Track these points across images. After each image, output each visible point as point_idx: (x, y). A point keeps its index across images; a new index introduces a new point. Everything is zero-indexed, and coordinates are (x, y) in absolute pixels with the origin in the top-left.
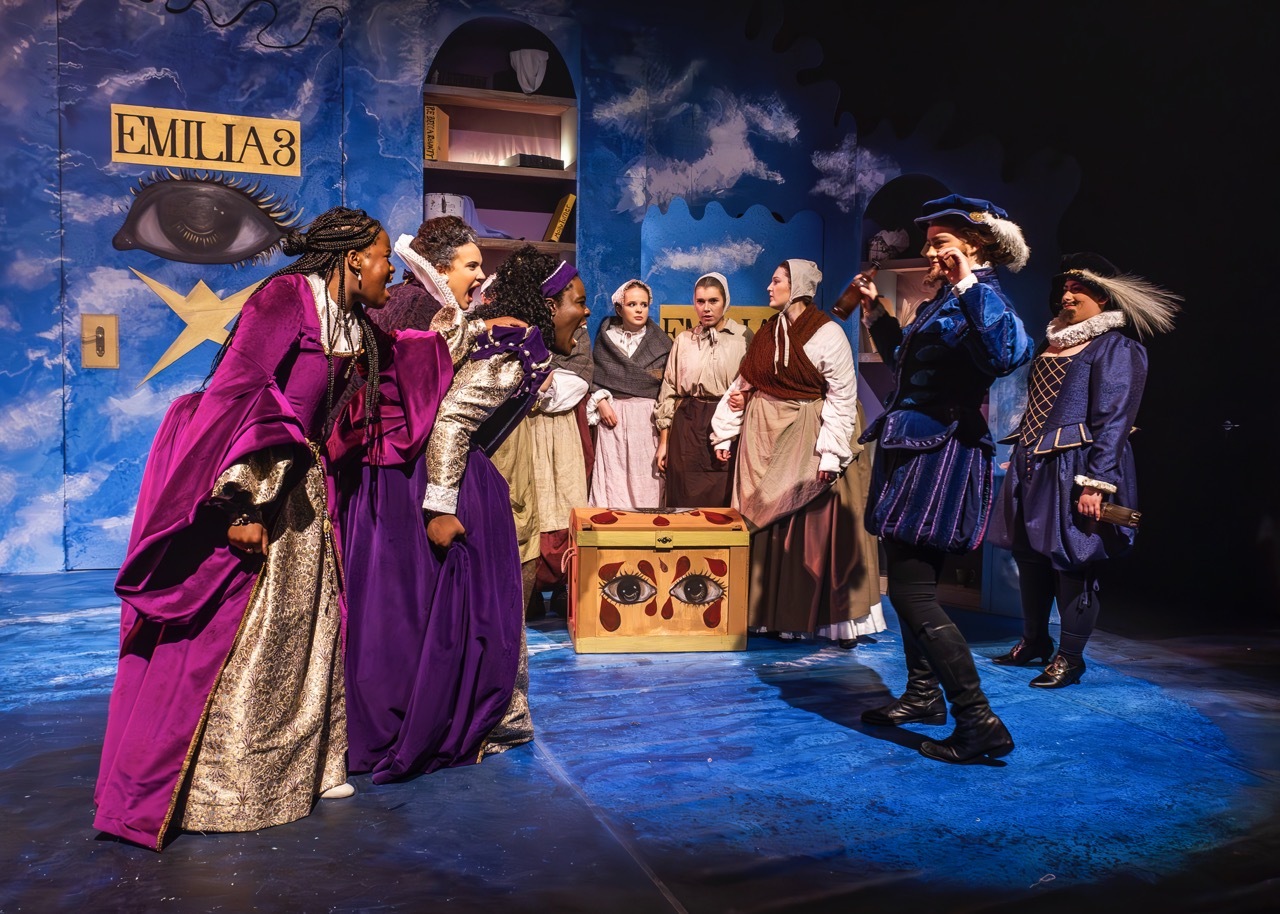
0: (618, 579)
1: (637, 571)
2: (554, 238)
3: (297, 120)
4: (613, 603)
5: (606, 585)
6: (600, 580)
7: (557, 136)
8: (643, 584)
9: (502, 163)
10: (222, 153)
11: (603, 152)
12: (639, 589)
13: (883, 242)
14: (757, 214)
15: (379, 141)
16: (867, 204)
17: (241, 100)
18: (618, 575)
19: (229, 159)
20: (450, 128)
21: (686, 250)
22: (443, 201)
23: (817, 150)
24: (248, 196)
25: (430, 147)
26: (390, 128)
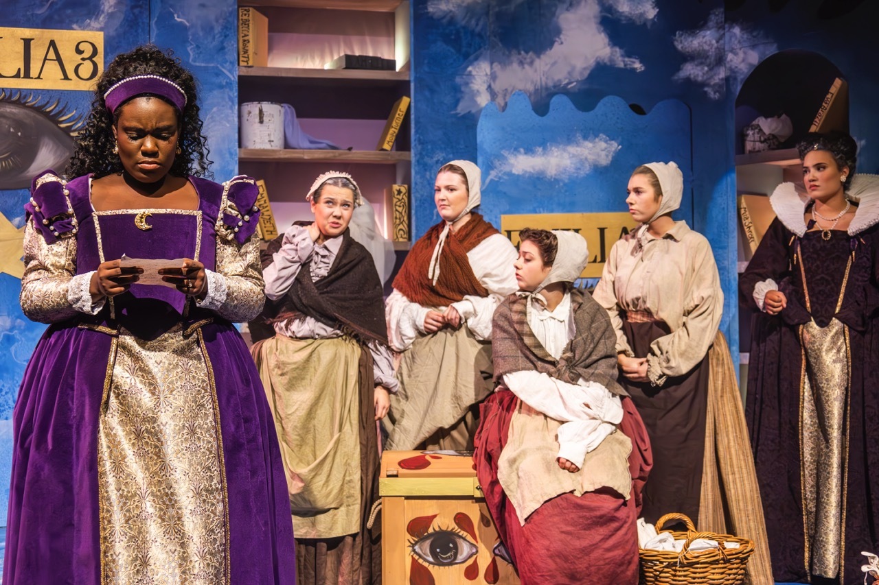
0: (430, 535)
1: (452, 526)
2: (387, 146)
3: (101, 29)
4: (426, 564)
5: (416, 543)
6: (408, 536)
7: (390, 33)
8: (461, 540)
9: (328, 66)
10: (19, 69)
11: (440, 47)
12: (456, 547)
13: (761, 130)
14: (612, 107)
15: (189, 49)
16: (739, 88)
17: (39, 12)
18: (431, 530)
19: (27, 75)
20: (270, 31)
21: (529, 151)
22: (261, 111)
23: (680, 30)
24: (47, 114)
25: (246, 52)
26: (201, 34)
